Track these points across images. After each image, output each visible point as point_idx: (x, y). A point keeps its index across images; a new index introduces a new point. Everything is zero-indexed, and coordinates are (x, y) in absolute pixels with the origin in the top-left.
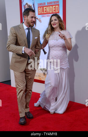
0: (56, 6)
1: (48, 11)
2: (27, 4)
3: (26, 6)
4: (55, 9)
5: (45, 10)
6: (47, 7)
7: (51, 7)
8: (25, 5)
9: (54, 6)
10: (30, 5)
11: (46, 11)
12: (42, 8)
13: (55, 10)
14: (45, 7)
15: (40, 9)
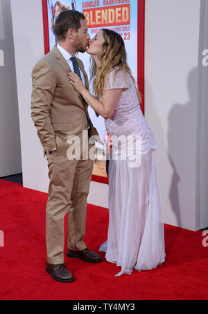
0: (124, 9)
1: (106, 19)
2: (58, 3)
3: (57, 7)
4: (120, 15)
5: (97, 17)
6: (103, 11)
7: (112, 10)
8: (54, 5)
9: (119, 9)
10: (66, 7)
11: (100, 20)
12: (91, 12)
13: (120, 18)
14: (99, 12)
15: (88, 15)
